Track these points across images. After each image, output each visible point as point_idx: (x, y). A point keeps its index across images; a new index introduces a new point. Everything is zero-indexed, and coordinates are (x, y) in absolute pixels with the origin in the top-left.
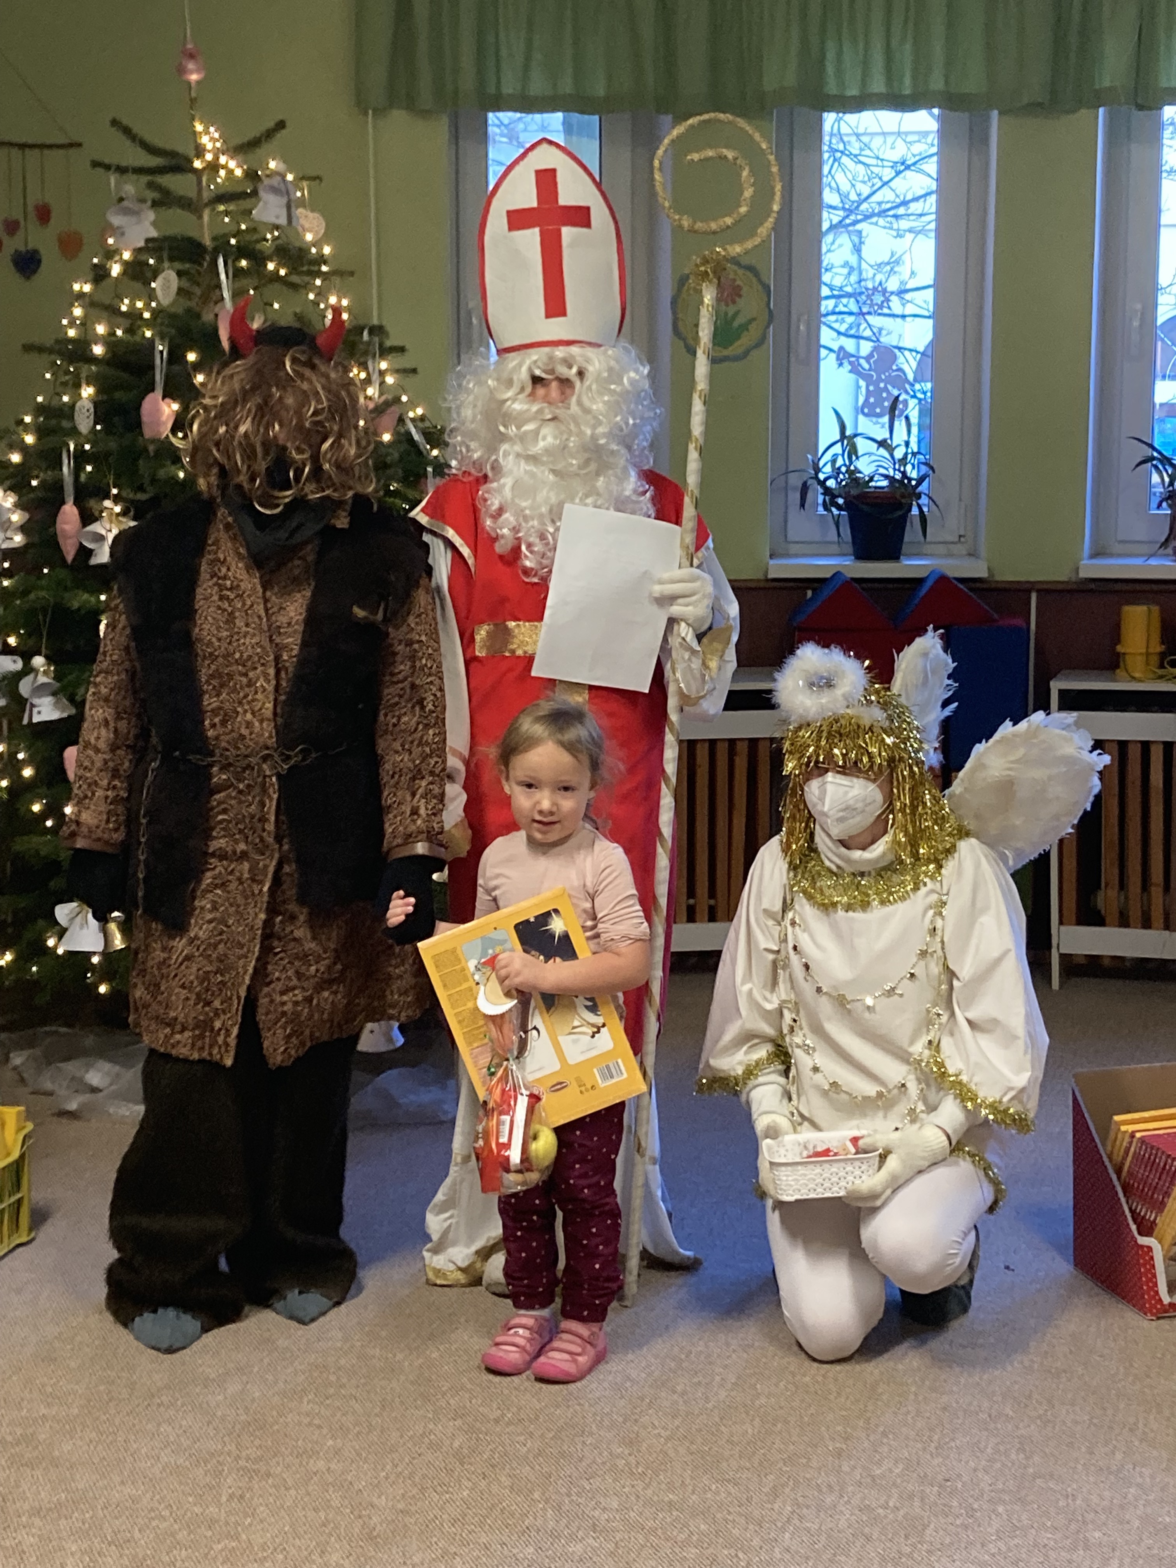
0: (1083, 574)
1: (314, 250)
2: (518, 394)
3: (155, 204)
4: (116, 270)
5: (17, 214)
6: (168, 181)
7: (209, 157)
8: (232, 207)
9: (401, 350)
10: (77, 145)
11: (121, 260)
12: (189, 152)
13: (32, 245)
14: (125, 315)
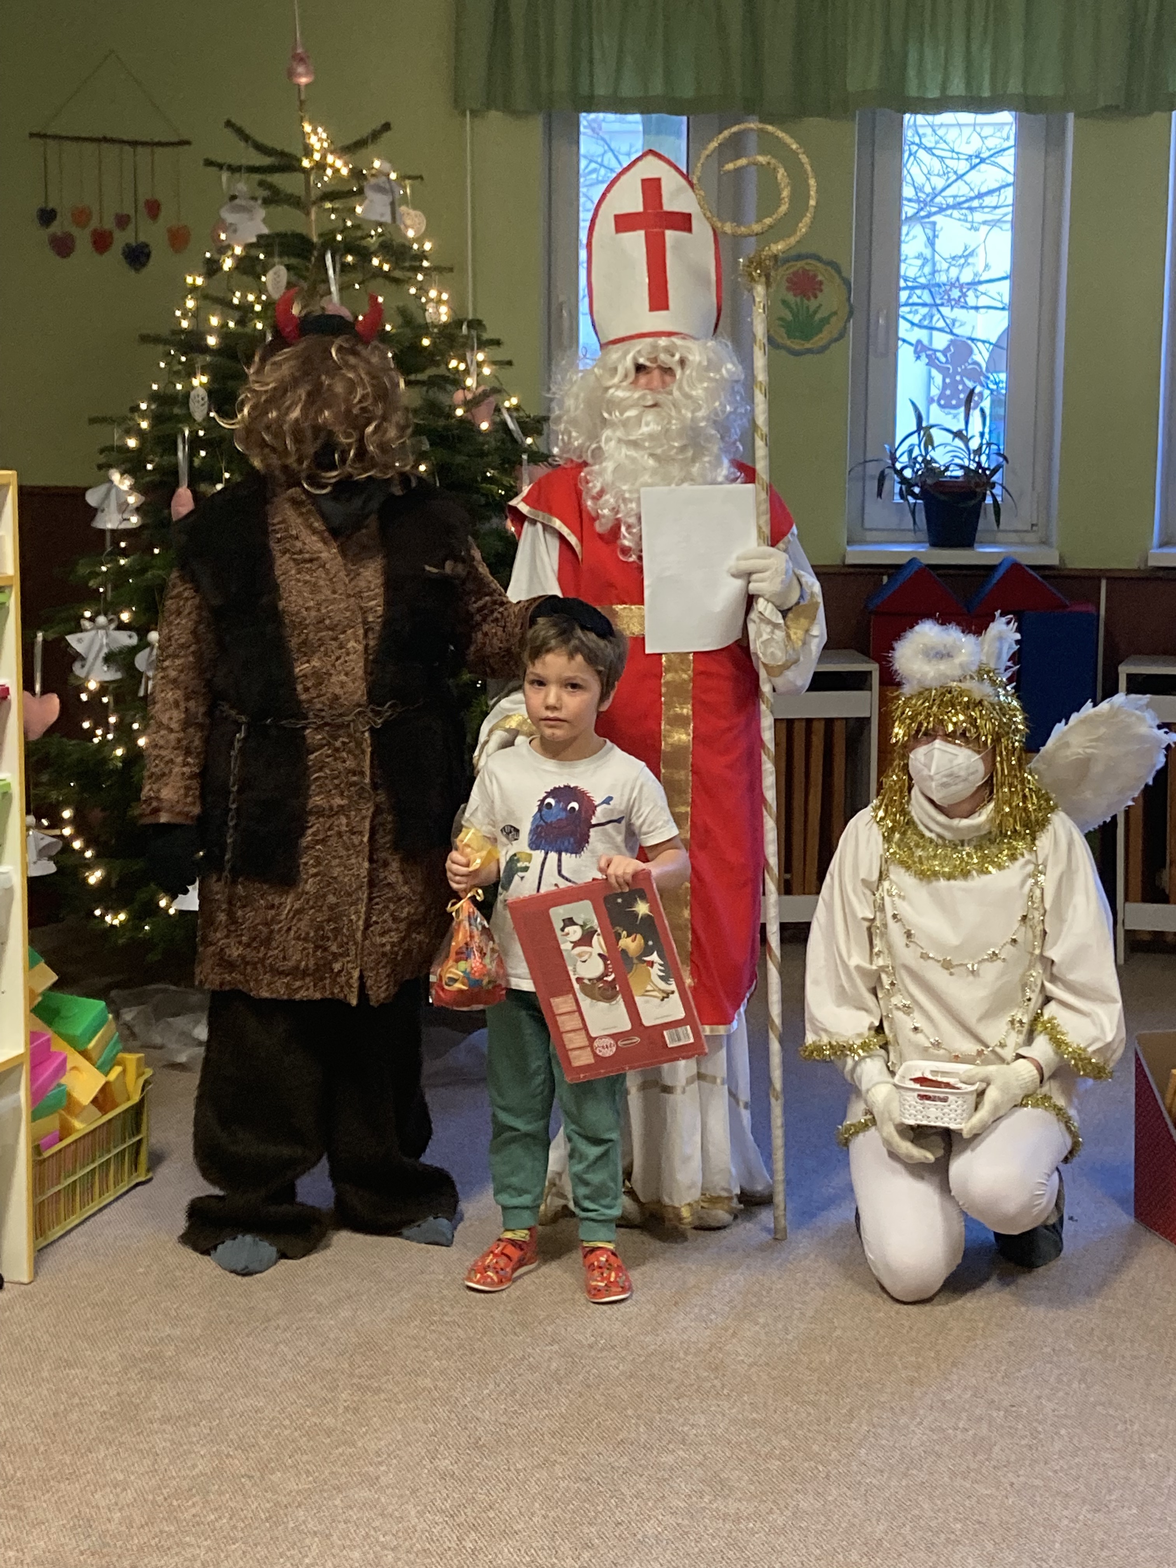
0: (1152, 563)
1: (415, 246)
2: (622, 381)
3: (266, 202)
4: (228, 264)
5: (129, 209)
6: (277, 179)
7: (317, 156)
8: (337, 205)
9: (497, 343)
10: (187, 143)
11: (233, 255)
12: (298, 151)
13: (142, 238)
14: (237, 307)
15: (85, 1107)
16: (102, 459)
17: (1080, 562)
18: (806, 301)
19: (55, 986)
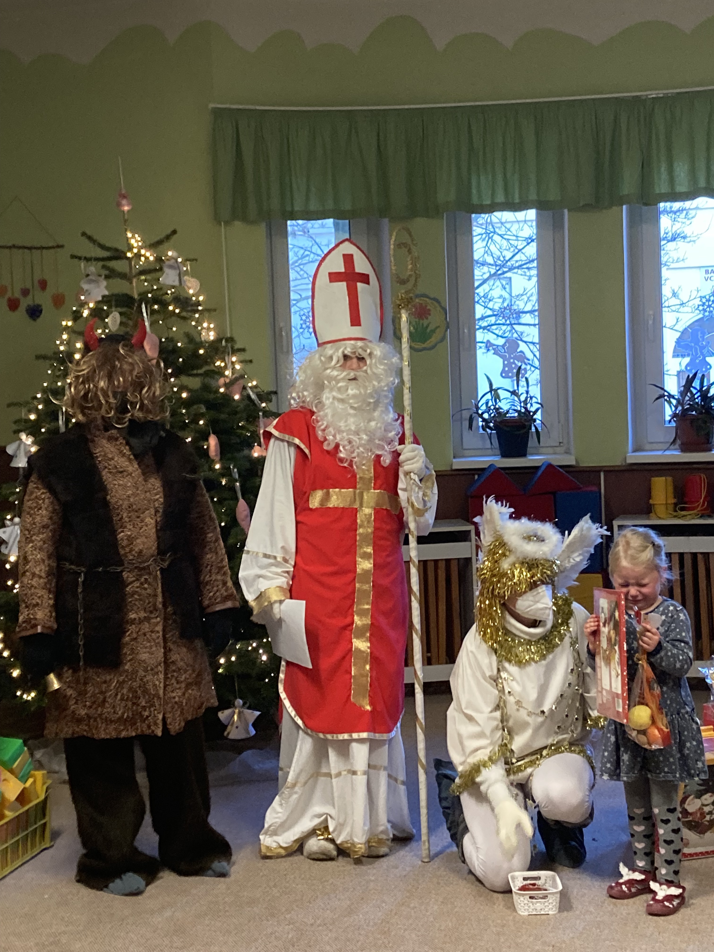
0: (629, 461)
1: (194, 298)
2: (336, 365)
3: (107, 277)
4: (86, 313)
5: (29, 285)
6: (113, 264)
7: (135, 251)
8: (148, 277)
9: (243, 350)
10: (62, 246)
11: (89, 308)
12: (124, 248)
13: (37, 302)
15: (12, 803)
16: (15, 427)
17: (588, 462)
18: (421, 322)
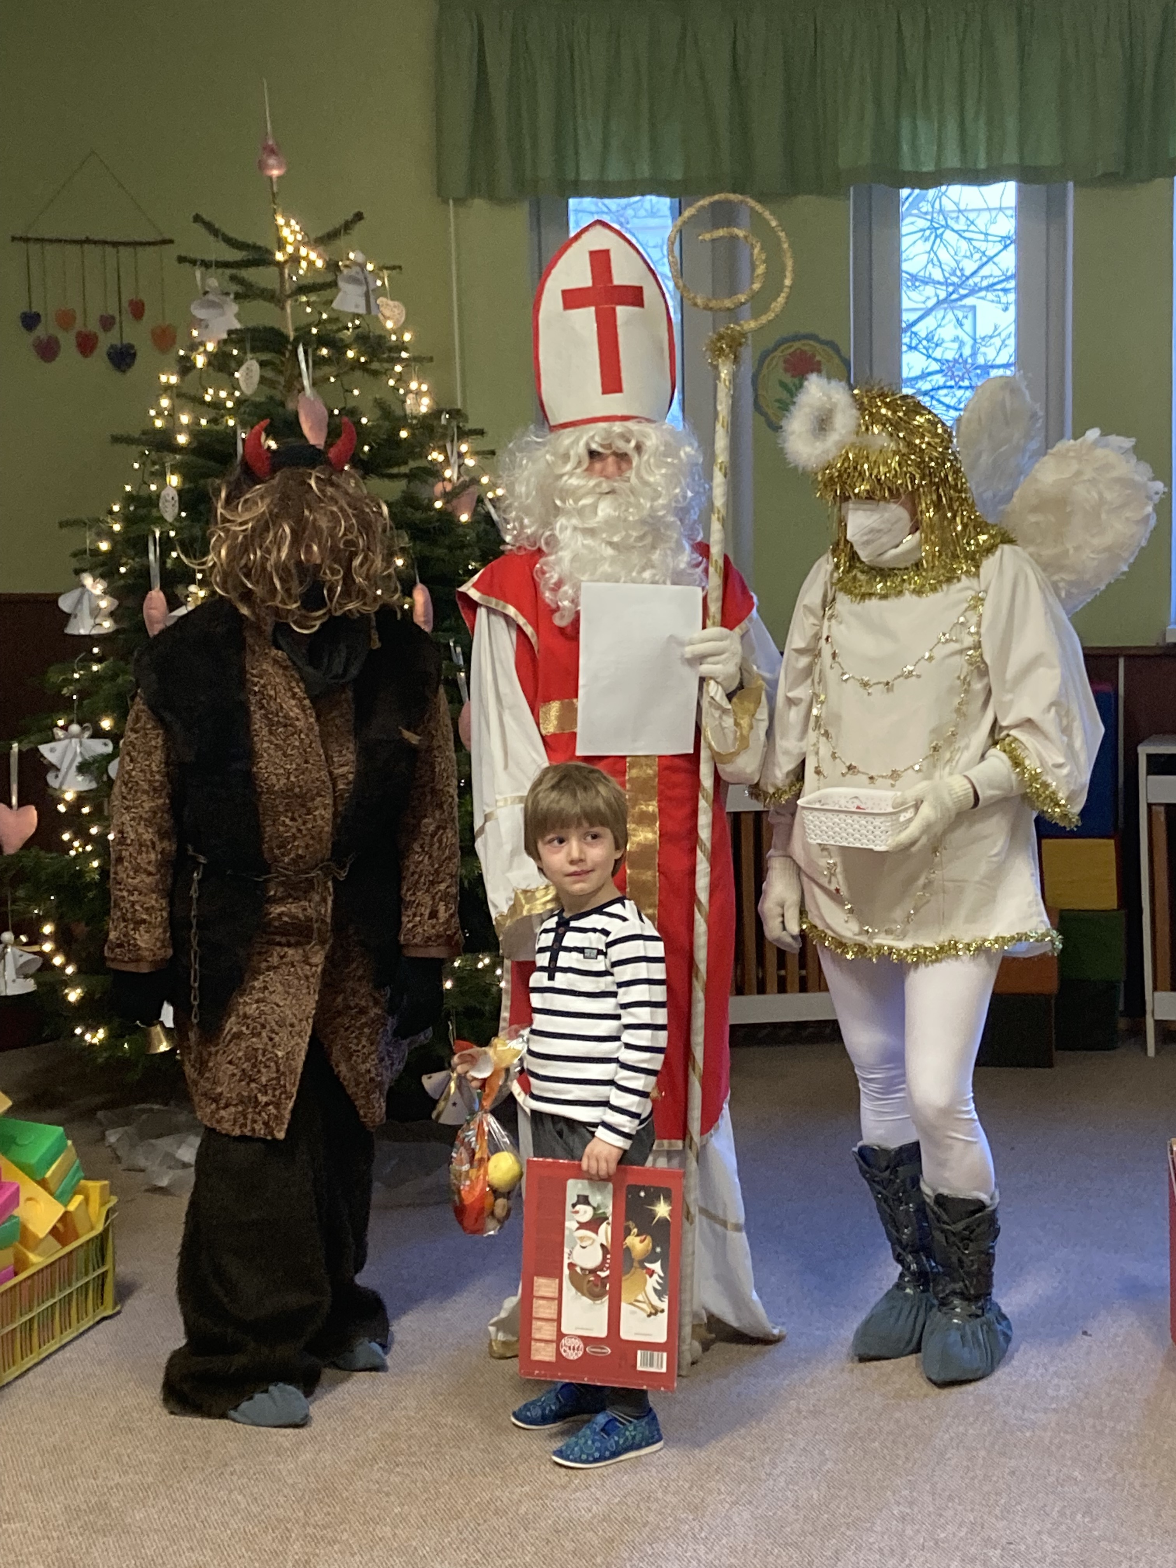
0: (1171, 639)
1: (394, 338)
2: (575, 468)
3: (238, 297)
4: (200, 361)
5: (113, 310)
6: (250, 274)
7: (290, 249)
8: (313, 298)
9: (481, 432)
10: (168, 241)
11: (205, 351)
12: (271, 245)
13: (126, 341)
14: (209, 404)
15: (42, 1240)
16: (75, 563)
17: (1096, 640)
19: (10, 1112)
